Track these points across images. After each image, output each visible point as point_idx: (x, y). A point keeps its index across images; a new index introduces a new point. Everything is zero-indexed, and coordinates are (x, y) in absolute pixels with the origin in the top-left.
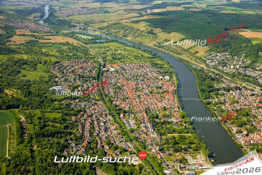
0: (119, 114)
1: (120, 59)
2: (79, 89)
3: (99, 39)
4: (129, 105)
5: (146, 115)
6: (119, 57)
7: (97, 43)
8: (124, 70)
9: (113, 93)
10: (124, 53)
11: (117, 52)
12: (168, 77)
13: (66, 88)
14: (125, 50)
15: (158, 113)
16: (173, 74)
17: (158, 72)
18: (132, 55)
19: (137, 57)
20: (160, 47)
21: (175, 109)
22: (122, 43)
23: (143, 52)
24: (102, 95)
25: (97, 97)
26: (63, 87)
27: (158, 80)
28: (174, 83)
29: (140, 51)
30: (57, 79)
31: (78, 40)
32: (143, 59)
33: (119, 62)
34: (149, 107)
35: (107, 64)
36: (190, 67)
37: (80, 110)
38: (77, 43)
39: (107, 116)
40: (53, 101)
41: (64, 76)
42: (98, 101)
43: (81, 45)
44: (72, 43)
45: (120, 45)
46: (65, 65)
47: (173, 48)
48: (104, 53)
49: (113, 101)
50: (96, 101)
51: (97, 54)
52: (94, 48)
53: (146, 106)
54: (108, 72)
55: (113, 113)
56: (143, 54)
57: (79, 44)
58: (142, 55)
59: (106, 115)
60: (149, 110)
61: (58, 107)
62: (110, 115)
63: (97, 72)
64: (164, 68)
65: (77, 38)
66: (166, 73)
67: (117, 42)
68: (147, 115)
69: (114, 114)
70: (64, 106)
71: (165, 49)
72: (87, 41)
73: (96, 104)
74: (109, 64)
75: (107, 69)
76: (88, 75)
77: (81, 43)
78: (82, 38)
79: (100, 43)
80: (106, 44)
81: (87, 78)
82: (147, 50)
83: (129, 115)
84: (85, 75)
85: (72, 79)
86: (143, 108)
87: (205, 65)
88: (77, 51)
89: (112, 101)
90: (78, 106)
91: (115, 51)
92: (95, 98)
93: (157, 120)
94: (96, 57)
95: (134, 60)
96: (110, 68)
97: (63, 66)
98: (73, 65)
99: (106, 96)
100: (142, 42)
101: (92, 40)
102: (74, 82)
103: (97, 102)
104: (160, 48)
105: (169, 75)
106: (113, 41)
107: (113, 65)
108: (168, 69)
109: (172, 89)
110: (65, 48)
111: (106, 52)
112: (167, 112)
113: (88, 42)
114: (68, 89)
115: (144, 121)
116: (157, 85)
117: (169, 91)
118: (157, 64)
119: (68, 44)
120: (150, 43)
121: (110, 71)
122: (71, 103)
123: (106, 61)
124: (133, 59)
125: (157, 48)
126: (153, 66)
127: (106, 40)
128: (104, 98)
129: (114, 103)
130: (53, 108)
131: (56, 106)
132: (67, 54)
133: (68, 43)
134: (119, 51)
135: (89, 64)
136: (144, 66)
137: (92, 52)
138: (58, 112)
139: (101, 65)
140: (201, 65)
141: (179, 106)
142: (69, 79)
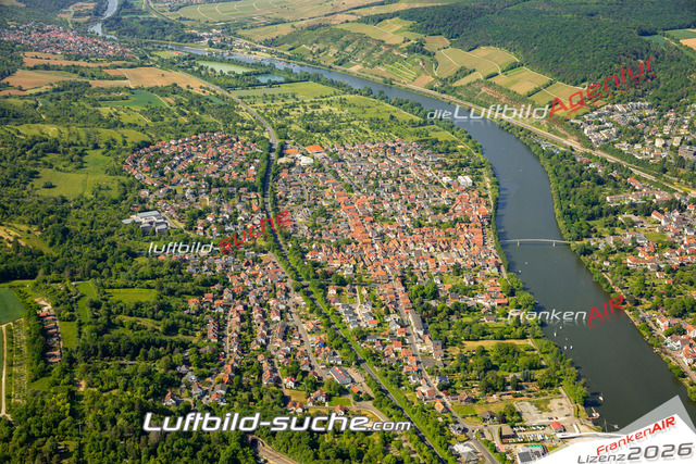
0: (324, 288)
1: (327, 130)
2: (210, 219)
3: (267, 73)
4: (354, 262)
5: (403, 288)
6: (326, 124)
7: (259, 84)
8: (340, 161)
9: (306, 228)
10: (338, 113)
11: (320, 111)
12: (467, 177)
13: (171, 217)
14: (343, 102)
15: (439, 282)
16: (483, 170)
17: (440, 166)
18: (361, 116)
19: (376, 124)
20: (445, 92)
21: (487, 272)
22: (332, 83)
23: (394, 108)
24: (276, 236)
25: (261, 242)
26: (163, 214)
27: (439, 189)
28: (487, 196)
29: (387, 105)
30: (144, 193)
31: (205, 77)
32: (395, 129)
33: (325, 138)
34: (411, 265)
35: (289, 146)
36: (533, 148)
37: (212, 280)
38: (201, 87)
39: (290, 294)
40: (132, 255)
41: (166, 182)
42: (265, 252)
43: (214, 92)
44: (188, 87)
45: (329, 90)
46: (167, 152)
47: (485, 94)
48: (281, 115)
49: (307, 252)
50: (256, 252)
51: (261, 118)
52: (252, 99)
53: (404, 263)
54: (293, 169)
55: (308, 286)
56: (394, 114)
57: (208, 89)
58: (392, 117)
59: (287, 290)
60: (412, 274)
61: (147, 271)
62: (297, 290)
63: (261, 170)
64: (455, 151)
65: (203, 72)
66: (462, 166)
67: (317, 79)
68: (406, 290)
69: (310, 289)
70: (164, 270)
71: (459, 97)
72: (230, 81)
73: (256, 260)
74: (294, 144)
75: (290, 160)
76: (234, 178)
77: (213, 87)
78: (218, 71)
79: (271, 84)
80: (285, 89)
81: (232, 186)
82: (406, 102)
83: (354, 291)
84: (226, 178)
85: (188, 191)
86: (393, 268)
87: (579, 141)
88: (203, 110)
89: (303, 252)
90: (205, 268)
91: (312, 107)
92: (254, 245)
93: (433, 303)
94: (258, 127)
95: (369, 131)
96: (298, 156)
97: (163, 154)
98: (190, 150)
99: (287, 237)
100: (391, 80)
101: (246, 78)
102: (193, 199)
103: (262, 255)
104: (444, 96)
105: (472, 173)
106: (306, 78)
107: (308, 149)
108: (469, 154)
109: (479, 211)
110: (166, 102)
111: (286, 110)
112: (465, 280)
113: (233, 82)
114: (176, 221)
115: (397, 305)
116: (435, 202)
117: (471, 219)
118: (436, 142)
119: (177, 90)
120: (417, 81)
121: (297, 164)
122: (185, 260)
123: (286, 138)
124: (366, 128)
125: (436, 93)
126: (426, 148)
127: (287, 76)
128: (281, 243)
129: (309, 256)
130: (133, 276)
131: (142, 270)
132: (174, 119)
133: (174, 89)
134: (326, 108)
135: (237, 146)
136: (398, 148)
137: (246, 113)
138: (149, 287)
139: (271, 150)
140: (565, 142)
141: (500, 262)
142: (179, 192)
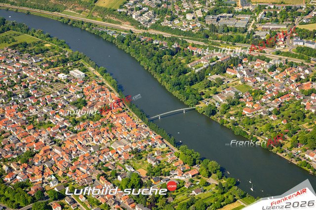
12: (76, 70)
15: (133, 170)
16: (81, 61)
17: (47, 65)
21: (158, 148)
27: (62, 85)
28: (103, 83)
36: (103, 36)
60: (107, 169)
83: (74, 201)
87: (132, 25)
105: (76, 66)
108: (60, 50)
115: (119, 203)
116: (69, 98)
118: (26, 45)
129: (7, 179)
140: (122, 27)
141: (160, 137)
